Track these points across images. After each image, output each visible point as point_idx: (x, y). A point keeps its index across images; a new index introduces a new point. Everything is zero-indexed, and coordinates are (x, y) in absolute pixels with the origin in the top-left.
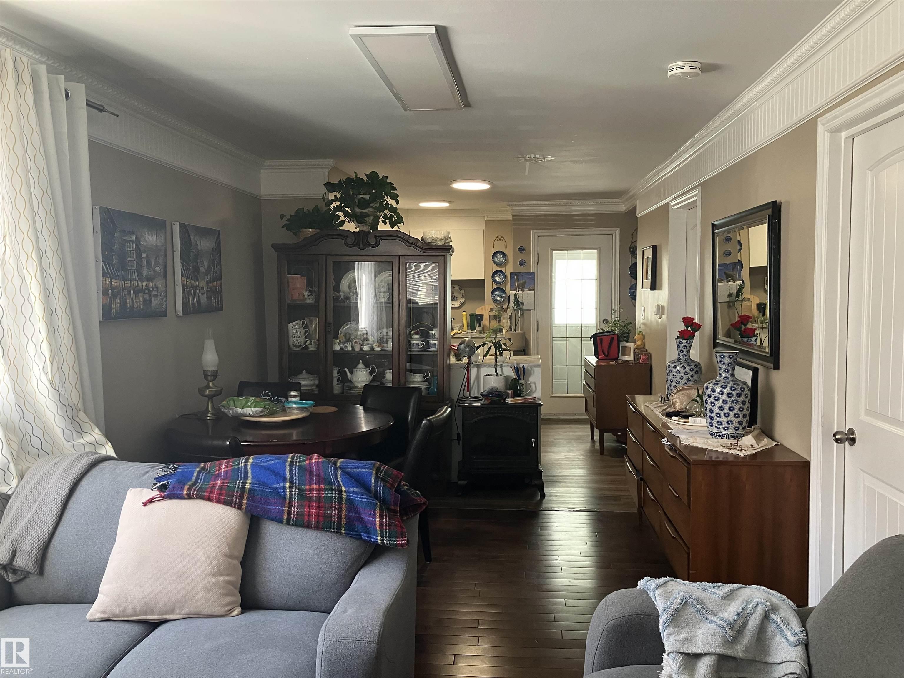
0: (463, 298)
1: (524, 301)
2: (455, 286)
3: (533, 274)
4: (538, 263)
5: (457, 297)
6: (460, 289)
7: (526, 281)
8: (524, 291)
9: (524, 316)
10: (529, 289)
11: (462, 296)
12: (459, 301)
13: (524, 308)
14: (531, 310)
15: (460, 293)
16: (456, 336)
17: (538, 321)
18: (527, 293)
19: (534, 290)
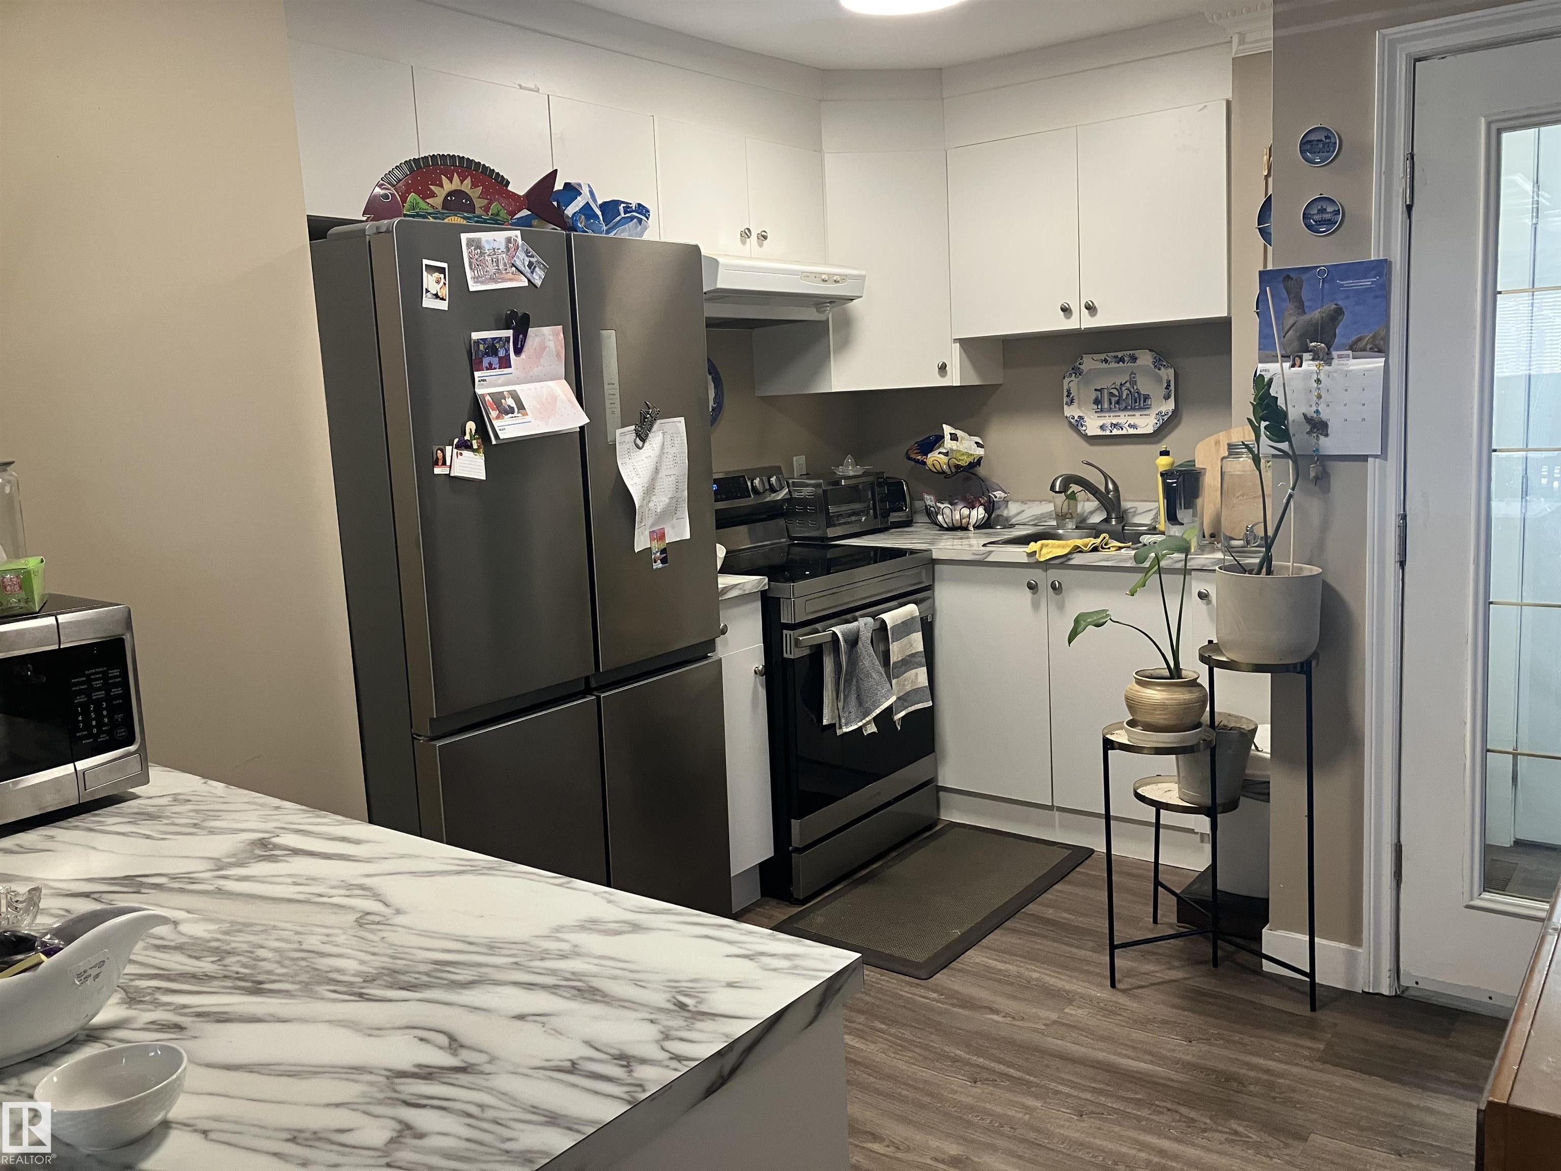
0: (1167, 397)
1: (1324, 416)
2: (1137, 353)
3: (1382, 268)
4: (1409, 208)
5: (1147, 397)
6: (1157, 364)
7: (1339, 312)
8: (1328, 360)
9: (1326, 489)
10: (1357, 348)
11: (1164, 391)
12: (1153, 412)
13: (1329, 445)
14: (1365, 458)
15: (1159, 379)
16: (1077, 559)
17: (1404, 517)
18: (1346, 374)
19: (1379, 348)
